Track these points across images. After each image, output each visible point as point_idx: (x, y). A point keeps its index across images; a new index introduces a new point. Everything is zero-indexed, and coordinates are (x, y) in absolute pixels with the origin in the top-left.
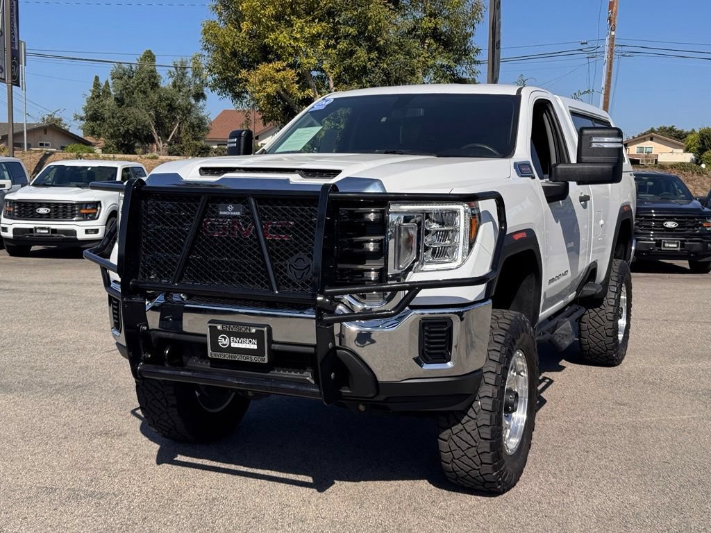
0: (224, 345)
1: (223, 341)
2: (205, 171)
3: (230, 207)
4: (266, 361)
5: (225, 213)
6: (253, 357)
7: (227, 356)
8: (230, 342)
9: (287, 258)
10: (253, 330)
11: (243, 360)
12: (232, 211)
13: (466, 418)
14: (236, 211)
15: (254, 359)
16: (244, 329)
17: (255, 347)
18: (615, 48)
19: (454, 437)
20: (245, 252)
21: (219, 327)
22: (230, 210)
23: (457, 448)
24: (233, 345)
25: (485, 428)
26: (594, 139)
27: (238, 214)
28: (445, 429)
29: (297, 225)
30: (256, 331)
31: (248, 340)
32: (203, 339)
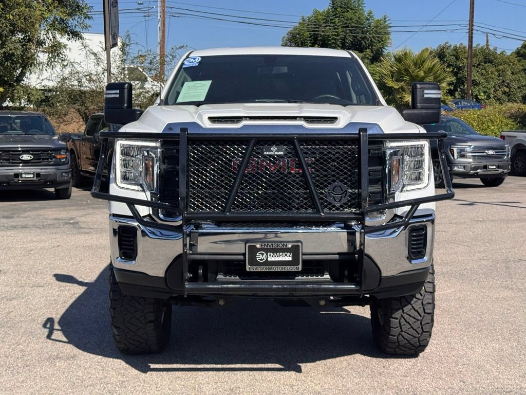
0: (262, 260)
1: (260, 257)
2: (213, 119)
3: (274, 148)
4: (300, 269)
5: (270, 153)
6: (289, 267)
7: (260, 269)
8: (267, 257)
9: (326, 186)
10: (290, 245)
11: (279, 270)
12: (276, 151)
13: (415, 299)
14: (279, 151)
15: (288, 268)
16: (281, 245)
17: (290, 259)
18: (166, 9)
19: (405, 315)
20: (290, 184)
21: (258, 246)
22: (274, 151)
23: (405, 323)
24: (270, 259)
25: (429, 305)
26: (426, 91)
27: (282, 153)
28: (398, 310)
29: (317, 160)
30: (292, 246)
31: (284, 254)
32: (241, 257)
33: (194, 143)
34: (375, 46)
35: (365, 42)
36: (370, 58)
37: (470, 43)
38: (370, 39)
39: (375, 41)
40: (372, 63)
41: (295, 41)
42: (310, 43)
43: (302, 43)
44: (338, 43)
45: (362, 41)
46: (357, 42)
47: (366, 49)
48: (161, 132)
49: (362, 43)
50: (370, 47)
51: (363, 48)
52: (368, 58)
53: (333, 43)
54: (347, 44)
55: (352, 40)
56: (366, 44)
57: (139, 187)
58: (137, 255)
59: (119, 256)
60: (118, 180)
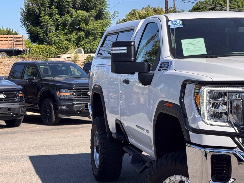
34: (98, 7)
35: (90, 4)
36: (94, 16)
37: (166, 6)
38: (94, 2)
39: (98, 4)
40: (96, 20)
41: (36, 2)
42: (48, 4)
43: (41, 4)
44: (70, 4)
45: (88, 4)
46: (84, 4)
47: (92, 10)
49: (88, 5)
50: (94, 8)
51: (89, 9)
52: (93, 16)
53: (67, 4)
54: (77, 6)
55: (80, 2)
56: (91, 5)
57: (227, 124)
58: (231, 178)
59: (211, 179)
60: (204, 118)
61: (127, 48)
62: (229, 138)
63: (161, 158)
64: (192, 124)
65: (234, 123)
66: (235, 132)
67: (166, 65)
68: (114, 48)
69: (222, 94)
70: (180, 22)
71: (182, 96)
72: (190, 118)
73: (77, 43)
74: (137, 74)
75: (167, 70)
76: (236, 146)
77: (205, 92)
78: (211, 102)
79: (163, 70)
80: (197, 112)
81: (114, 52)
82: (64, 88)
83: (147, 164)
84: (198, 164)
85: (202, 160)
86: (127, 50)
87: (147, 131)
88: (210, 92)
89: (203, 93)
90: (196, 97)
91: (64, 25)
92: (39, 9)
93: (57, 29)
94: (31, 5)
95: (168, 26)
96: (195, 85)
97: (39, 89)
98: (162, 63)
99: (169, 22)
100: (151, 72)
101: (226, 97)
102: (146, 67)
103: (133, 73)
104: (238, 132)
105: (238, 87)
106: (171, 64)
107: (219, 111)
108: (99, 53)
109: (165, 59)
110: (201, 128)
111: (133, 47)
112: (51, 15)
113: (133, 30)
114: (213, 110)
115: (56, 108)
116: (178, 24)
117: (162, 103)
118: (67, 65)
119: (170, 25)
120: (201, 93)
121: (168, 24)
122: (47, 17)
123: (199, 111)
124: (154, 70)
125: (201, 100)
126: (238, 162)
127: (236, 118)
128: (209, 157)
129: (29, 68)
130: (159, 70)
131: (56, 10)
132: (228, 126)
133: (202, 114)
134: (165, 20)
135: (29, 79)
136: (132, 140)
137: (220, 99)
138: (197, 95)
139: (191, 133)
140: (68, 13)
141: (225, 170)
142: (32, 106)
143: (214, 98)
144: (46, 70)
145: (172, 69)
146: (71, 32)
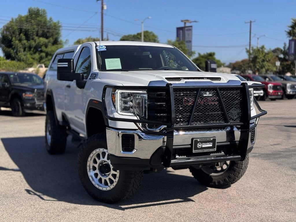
0: (200, 147)
1: (199, 145)
3: (208, 93)
4: (216, 150)
5: (206, 95)
7: (200, 151)
10: (212, 139)
11: (206, 151)
12: (209, 94)
15: (211, 150)
16: (208, 139)
17: (211, 145)
21: (199, 140)
22: (208, 94)
24: (203, 146)
26: (211, 65)
27: (211, 95)
30: (213, 139)
31: (209, 143)
32: (190, 146)
33: (176, 91)
35: (49, 34)
36: (52, 42)
40: (53, 45)
44: (34, 33)
45: (47, 33)
46: (44, 34)
48: (147, 86)
50: (52, 36)
51: (48, 37)
53: (31, 33)
54: (39, 34)
57: (132, 114)
58: (134, 149)
59: (122, 150)
60: (118, 111)
61: (68, 64)
62: (133, 124)
63: (90, 137)
64: (110, 115)
65: (137, 114)
66: (137, 119)
67: (94, 76)
68: (59, 63)
69: (129, 95)
70: (104, 47)
71: (104, 96)
72: (108, 111)
73: (40, 60)
74: (75, 81)
75: (95, 79)
76: (137, 128)
77: (118, 93)
78: (122, 100)
79: (92, 78)
80: (113, 107)
81: (59, 66)
82: (28, 91)
83: (82, 142)
84: (114, 141)
85: (116, 138)
86: (68, 65)
87: (82, 120)
88: (122, 93)
89: (117, 94)
90: (113, 97)
91: (30, 48)
92: (11, 36)
93: (24, 50)
94: (5, 32)
95: (97, 50)
96: (112, 89)
97: (9, 92)
98: (92, 74)
99: (97, 47)
100: (84, 80)
101: (132, 97)
102: (81, 77)
103: (72, 81)
104: (139, 119)
105: (140, 90)
106: (98, 75)
107: (128, 106)
108: (51, 67)
109: (94, 71)
110: (115, 117)
111: (72, 63)
112: (20, 40)
113: (74, 51)
114: (123, 105)
115: (22, 105)
116: (103, 48)
117: (91, 101)
118: (31, 75)
119: (98, 49)
120: (116, 94)
121: (97, 48)
122: (17, 42)
123: (114, 106)
124: (86, 79)
125: (116, 99)
126: (139, 139)
127: (138, 110)
128: (120, 136)
129: (2, 77)
130: (90, 79)
131: (23, 37)
132: (133, 116)
133: (116, 108)
134: (95, 45)
135: (3, 85)
136: (72, 126)
137: (129, 98)
138: (113, 95)
139: (109, 121)
140: (33, 39)
141: (130, 144)
142: (6, 104)
143: (125, 98)
144: (15, 79)
145: (98, 78)
146: (35, 53)
